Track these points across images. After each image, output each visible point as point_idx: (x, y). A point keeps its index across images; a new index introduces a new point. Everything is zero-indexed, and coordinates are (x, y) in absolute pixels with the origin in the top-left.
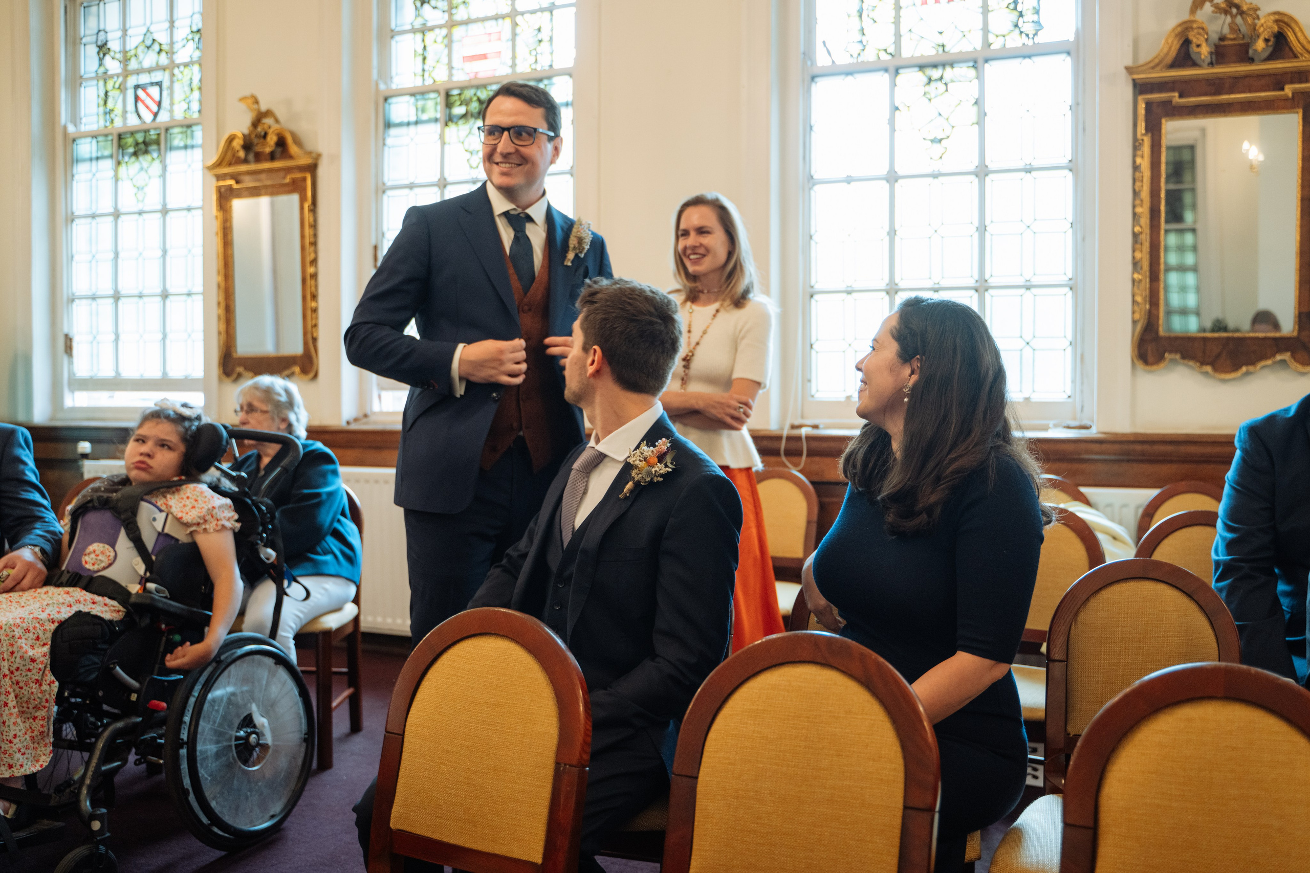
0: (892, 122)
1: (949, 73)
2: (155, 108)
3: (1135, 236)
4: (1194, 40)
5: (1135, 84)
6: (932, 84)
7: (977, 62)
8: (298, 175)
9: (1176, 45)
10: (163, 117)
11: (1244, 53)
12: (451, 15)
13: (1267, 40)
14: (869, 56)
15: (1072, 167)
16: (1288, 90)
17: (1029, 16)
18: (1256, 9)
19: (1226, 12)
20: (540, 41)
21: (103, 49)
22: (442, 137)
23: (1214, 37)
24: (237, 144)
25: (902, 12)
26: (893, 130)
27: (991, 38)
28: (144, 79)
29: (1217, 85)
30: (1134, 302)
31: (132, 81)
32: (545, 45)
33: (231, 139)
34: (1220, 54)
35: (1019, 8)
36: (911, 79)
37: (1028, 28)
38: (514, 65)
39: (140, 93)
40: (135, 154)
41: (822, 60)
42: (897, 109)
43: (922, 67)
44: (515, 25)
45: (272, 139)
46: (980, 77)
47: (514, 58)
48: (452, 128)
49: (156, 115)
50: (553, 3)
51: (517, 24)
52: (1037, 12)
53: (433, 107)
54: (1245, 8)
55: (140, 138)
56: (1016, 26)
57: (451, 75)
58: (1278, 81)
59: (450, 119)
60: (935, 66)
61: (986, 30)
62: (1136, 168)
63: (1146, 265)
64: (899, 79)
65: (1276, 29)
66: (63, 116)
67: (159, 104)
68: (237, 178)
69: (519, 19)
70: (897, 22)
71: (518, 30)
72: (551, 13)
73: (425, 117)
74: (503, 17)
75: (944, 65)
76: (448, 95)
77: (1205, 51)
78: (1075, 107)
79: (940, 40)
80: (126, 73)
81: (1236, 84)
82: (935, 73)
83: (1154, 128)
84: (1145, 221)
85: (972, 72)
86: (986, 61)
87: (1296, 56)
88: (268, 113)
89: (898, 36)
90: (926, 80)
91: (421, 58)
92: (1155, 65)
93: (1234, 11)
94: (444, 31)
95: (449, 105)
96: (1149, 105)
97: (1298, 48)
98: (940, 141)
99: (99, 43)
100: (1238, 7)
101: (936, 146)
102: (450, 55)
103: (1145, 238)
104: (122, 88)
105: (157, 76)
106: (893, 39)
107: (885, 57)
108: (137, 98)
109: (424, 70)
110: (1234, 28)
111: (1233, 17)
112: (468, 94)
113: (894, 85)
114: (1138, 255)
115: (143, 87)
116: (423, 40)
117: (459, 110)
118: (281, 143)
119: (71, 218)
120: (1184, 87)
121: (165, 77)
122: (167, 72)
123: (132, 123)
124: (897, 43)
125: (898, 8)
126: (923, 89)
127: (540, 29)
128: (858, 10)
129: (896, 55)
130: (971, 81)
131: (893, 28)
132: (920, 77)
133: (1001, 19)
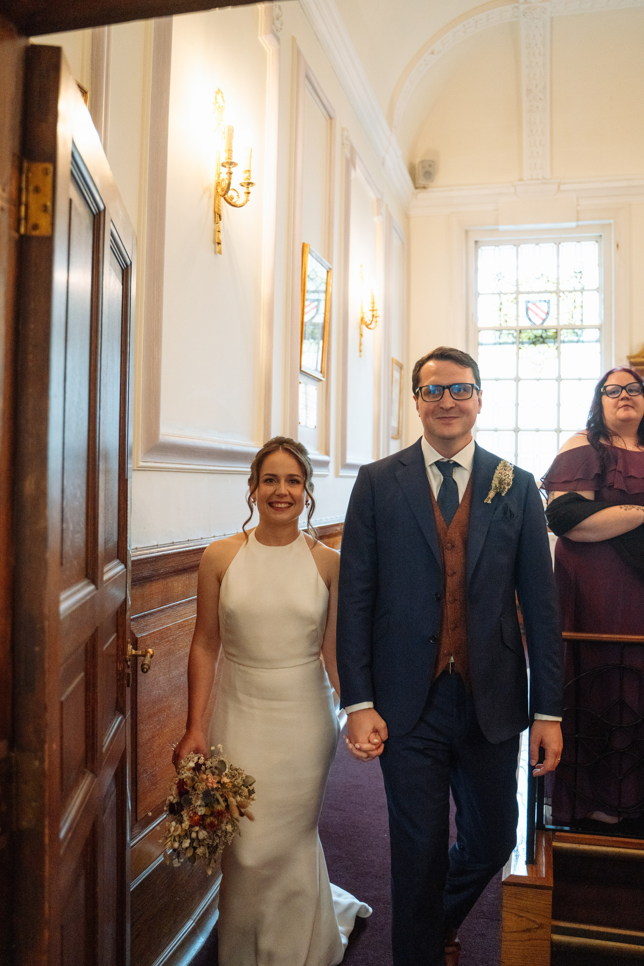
2: (544, 316)
10: (551, 322)
21: (499, 276)
28: (531, 298)
31: (522, 298)
39: (530, 305)
40: (534, 343)
49: (544, 320)
55: (537, 334)
67: (548, 313)
80: (518, 293)
99: (496, 273)
104: (515, 302)
105: (546, 297)
108: (527, 309)
115: (533, 302)
121: (553, 298)
122: (554, 295)
123: (524, 323)
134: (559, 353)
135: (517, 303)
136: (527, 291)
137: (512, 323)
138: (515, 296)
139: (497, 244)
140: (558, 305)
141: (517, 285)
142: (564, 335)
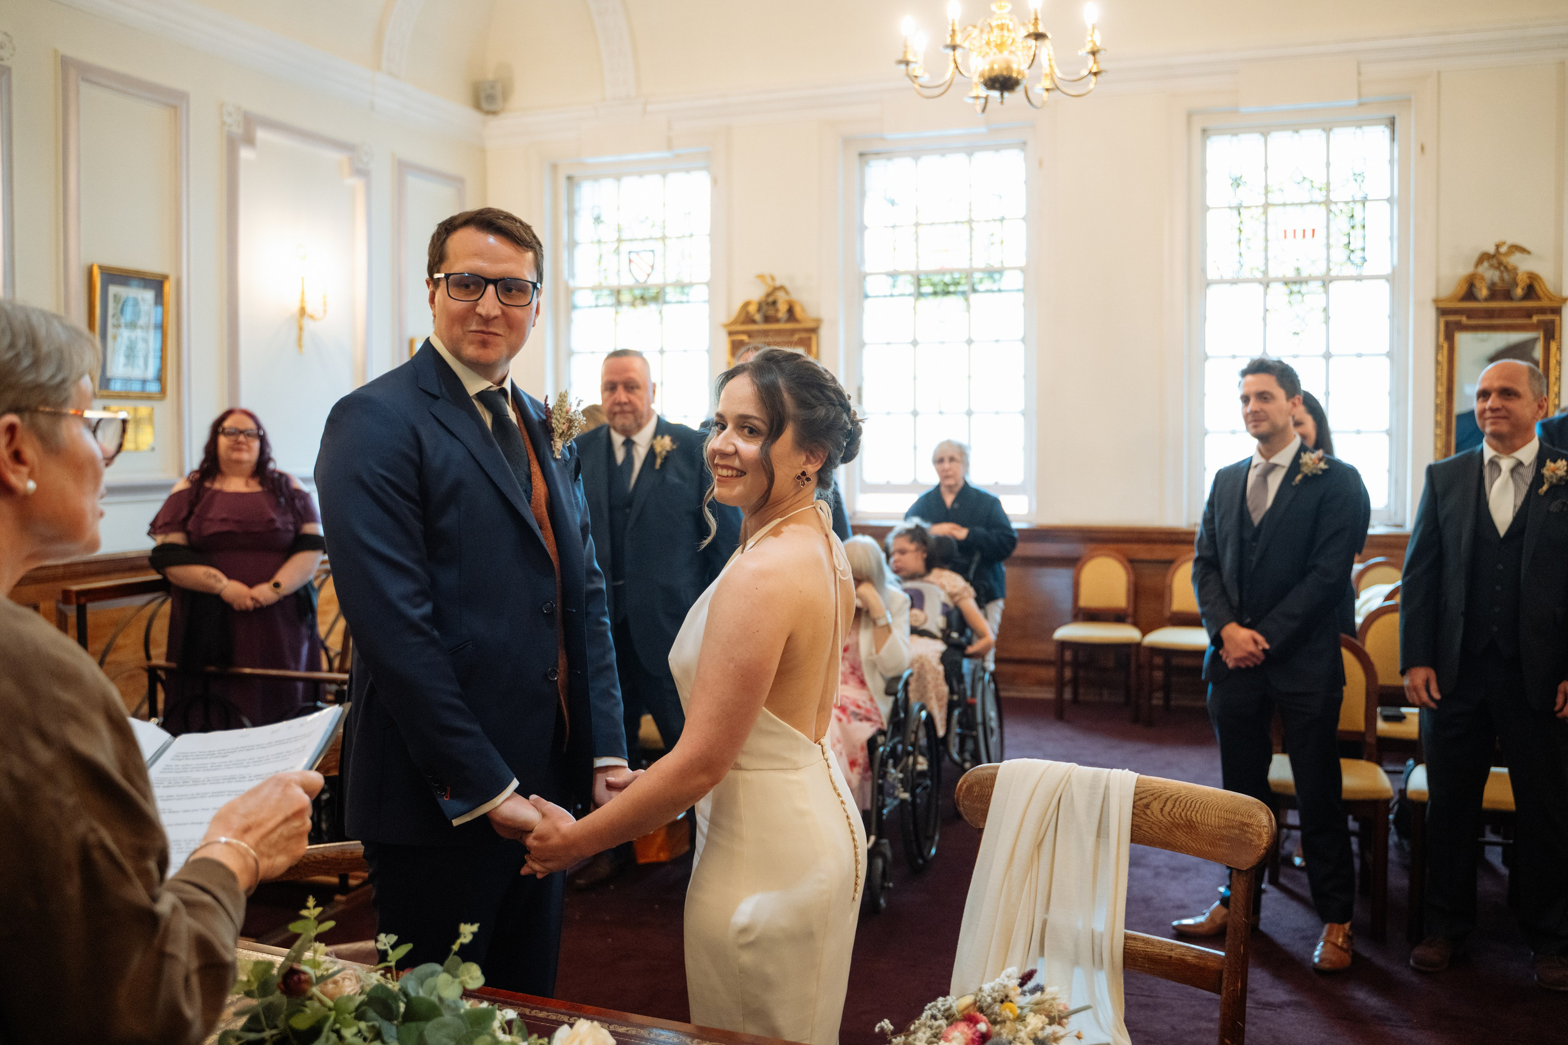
0: (1264, 319)
1: (1304, 288)
2: (649, 270)
3: (1437, 406)
4: (1477, 285)
5: (1438, 309)
6: (1293, 297)
7: (1326, 282)
8: (804, 335)
9: (1465, 287)
10: (656, 279)
11: (1507, 295)
13: (1523, 289)
14: (1246, 274)
15: (1389, 355)
16: (1535, 319)
17: (1359, 253)
18: (1515, 269)
19: (1498, 268)
21: (598, 220)
22: (914, 307)
23: (1489, 282)
24: (752, 309)
25: (1269, 244)
26: (1265, 325)
27: (1331, 266)
28: (635, 246)
29: (1490, 314)
30: (1436, 448)
31: (625, 247)
32: (997, 246)
33: (747, 304)
34: (1493, 295)
35: (1352, 247)
36: (1277, 289)
37: (1358, 261)
39: (633, 256)
40: (633, 304)
41: (1212, 274)
42: (1267, 310)
43: (1286, 283)
44: (972, 229)
45: (783, 308)
46: (1327, 292)
47: (971, 253)
48: (922, 301)
49: (648, 276)
50: (1003, 217)
51: (974, 229)
52: (1363, 249)
53: (906, 285)
54: (1509, 267)
55: (638, 293)
56: (1349, 258)
57: (919, 263)
58: (1529, 313)
59: (920, 295)
60: (1295, 283)
61: (1328, 260)
62: (1437, 362)
63: (1444, 424)
64: (1269, 290)
65: (1528, 281)
66: (565, 274)
67: (652, 267)
68: (750, 334)
69: (974, 225)
70: (1266, 250)
71: (974, 234)
72: (1002, 223)
74: (962, 223)
75: (1301, 282)
76: (919, 280)
77: (1484, 292)
78: (1392, 317)
79: (1297, 264)
80: (619, 240)
81: (1501, 313)
82: (1295, 288)
83: (1450, 338)
84: (1444, 396)
85: (1321, 290)
86: (1331, 281)
87: (1539, 298)
88: (781, 288)
89: (1267, 259)
90: (1288, 292)
91: (893, 249)
92: (1450, 299)
93: (1502, 268)
94: (913, 230)
95: (918, 283)
96: (1447, 324)
97: (1541, 294)
98: (1298, 334)
99: (595, 216)
100: (1506, 267)
101: (1296, 336)
102: (917, 247)
103: (1444, 408)
104: (617, 251)
105: (650, 245)
106: (1264, 262)
107: (1259, 276)
108: (630, 261)
109: (895, 258)
110: (1502, 279)
111: (1502, 272)
112: (936, 279)
113: (1266, 294)
114: (1439, 418)
115: (637, 253)
116: (895, 235)
117: (927, 289)
118: (791, 311)
119: (570, 353)
120: (1470, 313)
121: (658, 246)
122: (660, 242)
123: (627, 281)
124: (1266, 264)
125: (1267, 240)
126: (1286, 298)
127: (992, 235)
128: (1237, 240)
129: (1265, 273)
130: (1320, 294)
131: (1263, 254)
132: (1284, 289)
133: (1339, 254)
134: (662, 318)
135: (618, 254)
136: (630, 238)
137: (614, 282)
138: (615, 245)
139: (596, 178)
140: (664, 255)
141: (619, 230)
142: (671, 294)
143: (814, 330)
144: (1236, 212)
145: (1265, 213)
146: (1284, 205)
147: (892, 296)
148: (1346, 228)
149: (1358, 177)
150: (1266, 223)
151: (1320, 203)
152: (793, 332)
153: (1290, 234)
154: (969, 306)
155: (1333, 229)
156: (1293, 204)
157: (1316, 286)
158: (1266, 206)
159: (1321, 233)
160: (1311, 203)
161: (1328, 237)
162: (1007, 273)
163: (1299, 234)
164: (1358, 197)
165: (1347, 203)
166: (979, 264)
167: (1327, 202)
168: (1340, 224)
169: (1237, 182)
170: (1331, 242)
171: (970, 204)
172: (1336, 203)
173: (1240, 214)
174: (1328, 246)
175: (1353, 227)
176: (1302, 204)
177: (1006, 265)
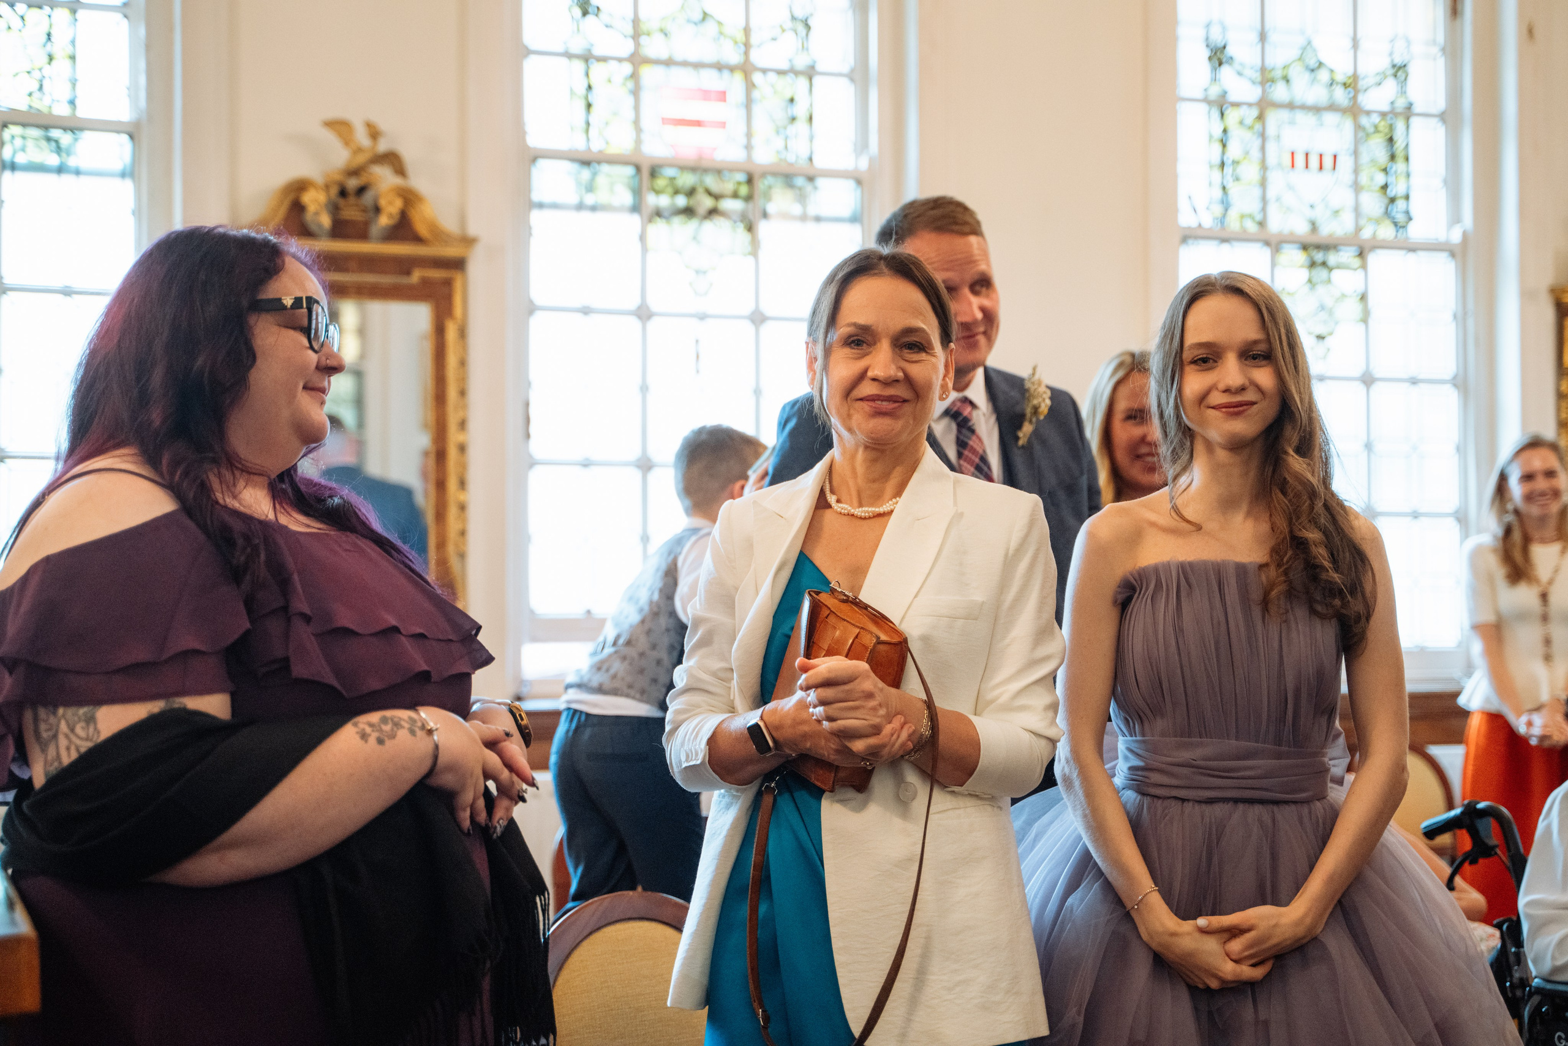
1: (1332, 259)
5: (1557, 305)
6: (1316, 268)
7: (1360, 249)
8: (437, 274)
12: (637, 45)
14: (1233, 222)
15: (1458, 383)
17: (1401, 204)
20: (793, 119)
22: (642, 238)
24: (312, 198)
25: (1269, 174)
27: (1363, 222)
32: (801, 126)
35: (1391, 192)
36: (1292, 258)
38: (748, 147)
41: (1187, 217)
43: (1305, 247)
44: (750, 86)
46: (1364, 266)
47: (749, 135)
48: (662, 226)
50: (812, 67)
51: (754, 85)
52: (1407, 197)
53: (614, 186)
56: (1387, 211)
57: (638, 141)
59: (656, 211)
60: (1318, 247)
64: (1281, 256)
69: (757, 78)
70: (1263, 183)
71: (756, 94)
72: (811, 79)
73: (590, 199)
74: (732, 69)
75: (1324, 248)
76: (653, 175)
79: (1310, 214)
82: (1319, 256)
85: (1357, 262)
86: (1365, 250)
88: (391, 159)
89: (1264, 200)
90: (1311, 262)
91: (582, 105)
94: (627, 68)
98: (1327, 336)
101: (1321, 341)
102: (637, 108)
106: (1259, 205)
109: (588, 124)
113: (1273, 262)
116: (587, 75)
118: (406, 215)
124: (1264, 210)
125: (1264, 166)
126: (1304, 274)
127: (792, 100)
128: (1218, 161)
129: (1262, 224)
130: (1356, 269)
131: (1257, 192)
132: (1301, 257)
133: (1372, 204)
143: (458, 264)
144: (1215, 113)
145: (1261, 117)
146: (1291, 106)
147: (580, 207)
148: (1382, 156)
149: (1399, 70)
150: (1263, 136)
151: (1344, 111)
152: (404, 265)
153: (1300, 160)
154: (755, 245)
155: (1365, 158)
156: (1304, 107)
157: (1347, 255)
158: (1264, 106)
159: (1346, 163)
160: (1332, 107)
161: (1356, 171)
162: (820, 182)
163: (1314, 162)
164: (1401, 104)
165: (1383, 115)
166: (764, 156)
167: (1354, 110)
168: (1376, 149)
169: (1218, 56)
170: (1364, 179)
171: (747, 31)
172: (1368, 113)
173: (1222, 114)
174: (1357, 187)
175: (1393, 157)
176: (1316, 109)
177: (820, 163)
